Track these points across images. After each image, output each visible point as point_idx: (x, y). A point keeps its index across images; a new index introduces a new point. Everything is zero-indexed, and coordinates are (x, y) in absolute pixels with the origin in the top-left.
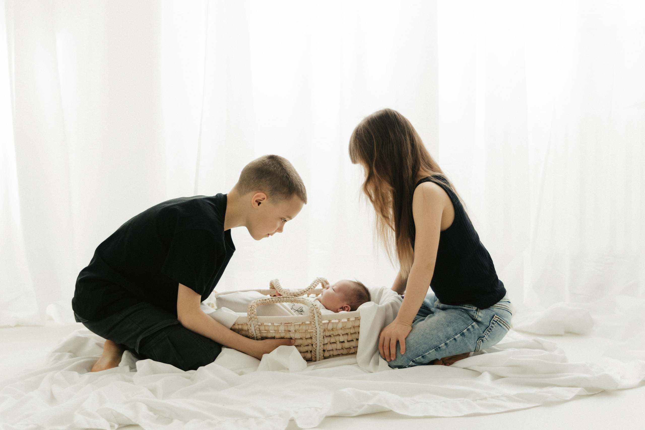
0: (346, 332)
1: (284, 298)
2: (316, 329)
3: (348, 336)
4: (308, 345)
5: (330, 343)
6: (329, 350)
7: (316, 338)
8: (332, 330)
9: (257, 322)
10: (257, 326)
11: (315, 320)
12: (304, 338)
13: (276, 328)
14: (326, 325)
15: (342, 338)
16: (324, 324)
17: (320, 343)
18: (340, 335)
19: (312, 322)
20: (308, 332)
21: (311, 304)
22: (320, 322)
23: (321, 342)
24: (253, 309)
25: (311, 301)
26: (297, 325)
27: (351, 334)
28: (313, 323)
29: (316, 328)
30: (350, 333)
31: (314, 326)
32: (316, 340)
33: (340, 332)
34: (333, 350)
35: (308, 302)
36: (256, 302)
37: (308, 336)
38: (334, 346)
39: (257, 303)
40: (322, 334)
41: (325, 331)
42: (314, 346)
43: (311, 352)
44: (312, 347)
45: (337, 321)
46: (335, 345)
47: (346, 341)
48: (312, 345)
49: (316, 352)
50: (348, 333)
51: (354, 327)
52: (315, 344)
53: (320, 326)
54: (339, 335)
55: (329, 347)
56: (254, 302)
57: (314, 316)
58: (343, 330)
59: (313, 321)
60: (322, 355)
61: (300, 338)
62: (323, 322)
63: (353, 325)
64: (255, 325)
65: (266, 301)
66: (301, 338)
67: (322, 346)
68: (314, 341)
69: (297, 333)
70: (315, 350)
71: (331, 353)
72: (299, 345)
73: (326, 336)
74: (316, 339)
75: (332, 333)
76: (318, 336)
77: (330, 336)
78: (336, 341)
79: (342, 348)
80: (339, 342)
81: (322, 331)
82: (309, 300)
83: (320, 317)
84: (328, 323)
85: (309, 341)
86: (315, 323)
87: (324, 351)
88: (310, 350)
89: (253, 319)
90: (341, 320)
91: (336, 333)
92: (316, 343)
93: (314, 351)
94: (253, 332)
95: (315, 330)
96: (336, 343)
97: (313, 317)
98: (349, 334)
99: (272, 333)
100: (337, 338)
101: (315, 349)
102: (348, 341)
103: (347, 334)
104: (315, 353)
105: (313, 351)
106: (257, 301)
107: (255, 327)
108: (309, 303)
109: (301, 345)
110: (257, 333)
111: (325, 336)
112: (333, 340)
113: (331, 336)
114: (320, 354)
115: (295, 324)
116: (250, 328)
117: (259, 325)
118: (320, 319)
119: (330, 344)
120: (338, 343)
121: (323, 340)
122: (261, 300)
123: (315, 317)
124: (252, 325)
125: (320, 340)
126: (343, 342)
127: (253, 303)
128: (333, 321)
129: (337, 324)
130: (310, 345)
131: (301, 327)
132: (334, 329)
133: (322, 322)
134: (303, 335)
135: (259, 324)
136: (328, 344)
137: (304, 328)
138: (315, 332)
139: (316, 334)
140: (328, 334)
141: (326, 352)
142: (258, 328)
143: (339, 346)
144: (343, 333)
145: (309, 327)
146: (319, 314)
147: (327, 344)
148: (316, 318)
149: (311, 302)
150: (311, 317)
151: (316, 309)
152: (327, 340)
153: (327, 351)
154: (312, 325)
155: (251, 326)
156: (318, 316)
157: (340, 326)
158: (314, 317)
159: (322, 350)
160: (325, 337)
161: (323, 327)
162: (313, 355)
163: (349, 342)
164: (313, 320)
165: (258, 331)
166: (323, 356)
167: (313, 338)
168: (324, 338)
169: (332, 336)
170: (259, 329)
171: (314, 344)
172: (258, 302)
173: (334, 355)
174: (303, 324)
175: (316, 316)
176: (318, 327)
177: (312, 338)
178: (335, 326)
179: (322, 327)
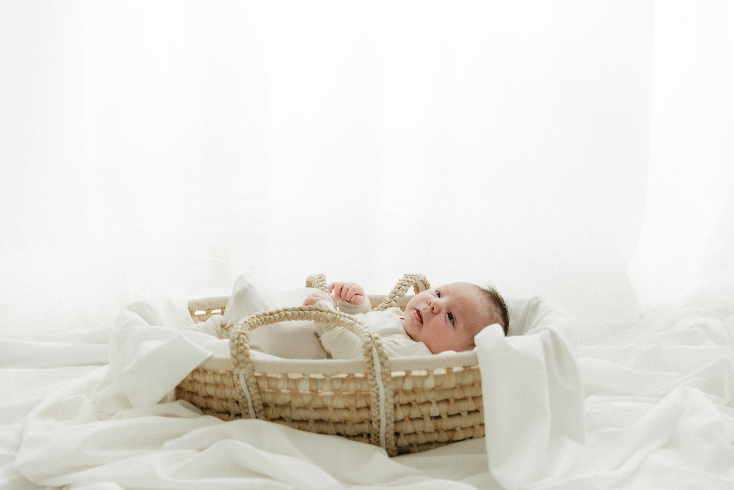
0: (444, 397)
1: (312, 312)
2: (378, 389)
3: (449, 404)
4: (362, 423)
5: (411, 419)
6: (409, 434)
7: (377, 409)
8: (414, 391)
9: (251, 370)
10: (252, 380)
11: (374, 371)
12: (352, 407)
13: (292, 386)
14: (400, 382)
15: (435, 411)
16: (396, 378)
17: (387, 418)
18: (431, 403)
19: (368, 375)
20: (362, 395)
21: (367, 336)
22: (385, 375)
23: (390, 418)
24: (242, 341)
25: (367, 327)
26: (338, 379)
27: (456, 400)
28: (370, 377)
29: (376, 387)
30: (454, 398)
31: (373, 383)
32: (377, 413)
33: (431, 396)
34: (417, 434)
35: (361, 329)
36: (249, 324)
37: (362, 403)
38: (418, 426)
39: (252, 323)
40: (391, 400)
41: (396, 393)
42: (375, 426)
43: (369, 435)
44: (370, 426)
45: (423, 373)
46: (421, 422)
47: (444, 416)
48: (371, 421)
49: (378, 437)
50: (448, 398)
51: (462, 387)
52: (376, 421)
53: (385, 383)
54: (428, 403)
55: (409, 427)
56: (245, 322)
57: (371, 362)
58: (437, 393)
59: (371, 374)
60: (393, 443)
61: (344, 407)
62: (394, 374)
63: (459, 381)
64: (246, 377)
65: (272, 317)
66: (347, 407)
67: (392, 426)
68: (373, 414)
70: (376, 433)
71: (413, 439)
72: (343, 422)
73: (402, 405)
74: (378, 411)
75: (412, 397)
76: (382, 404)
77: (409, 404)
78: (423, 416)
79: (436, 430)
80: (429, 416)
81: (391, 393)
82: (365, 325)
83: (387, 364)
84: (404, 378)
85: (364, 414)
86: (375, 377)
87: (397, 434)
88: (367, 431)
89: (242, 365)
90: (432, 371)
91: (422, 398)
92: (378, 418)
93: (375, 435)
94: (244, 390)
95: (376, 391)
96: (423, 419)
97: (370, 365)
98: (451, 400)
99: (285, 394)
100: (425, 409)
101: (377, 430)
102: (449, 416)
103: (447, 401)
104: (377, 439)
105: (373, 436)
106: (253, 318)
107: (248, 381)
108: (363, 333)
109: (347, 422)
110: (252, 393)
111: (399, 404)
112: (415, 413)
113: (411, 405)
114: (388, 441)
115: (333, 377)
116: (238, 382)
117: (256, 377)
119: (409, 421)
120: (427, 419)
121: (393, 412)
122: (261, 316)
123: (375, 364)
124: (241, 377)
125: (386, 413)
126: (439, 417)
127: (242, 325)
128: (415, 373)
129: (424, 378)
130: (366, 422)
131: (345, 385)
132: (416, 391)
133: (390, 375)
134: (351, 402)
135: (256, 374)
136: (405, 421)
137: (352, 387)
138: (376, 396)
139: (379, 400)
140: (404, 399)
141: (402, 437)
142: (254, 383)
143: (429, 426)
144: (438, 398)
145: (362, 386)
146: (383, 359)
147: (403, 420)
148: (378, 367)
149: (368, 329)
150: (366, 364)
152: (401, 414)
153: (405, 435)
154: (369, 382)
155: (238, 379)
156: (381, 363)
157: (430, 383)
158: (373, 365)
159: (392, 432)
160: (398, 406)
161: (393, 386)
163: (451, 418)
164: (370, 371)
165: (254, 389)
166: (396, 445)
167: (372, 409)
168: (395, 407)
169: (414, 404)
170: (257, 384)
171: (374, 420)
172: (254, 320)
173: (419, 442)
174: (351, 378)
175: (377, 361)
176: (380, 384)
177: (369, 409)
178: (419, 384)
179: (390, 386)
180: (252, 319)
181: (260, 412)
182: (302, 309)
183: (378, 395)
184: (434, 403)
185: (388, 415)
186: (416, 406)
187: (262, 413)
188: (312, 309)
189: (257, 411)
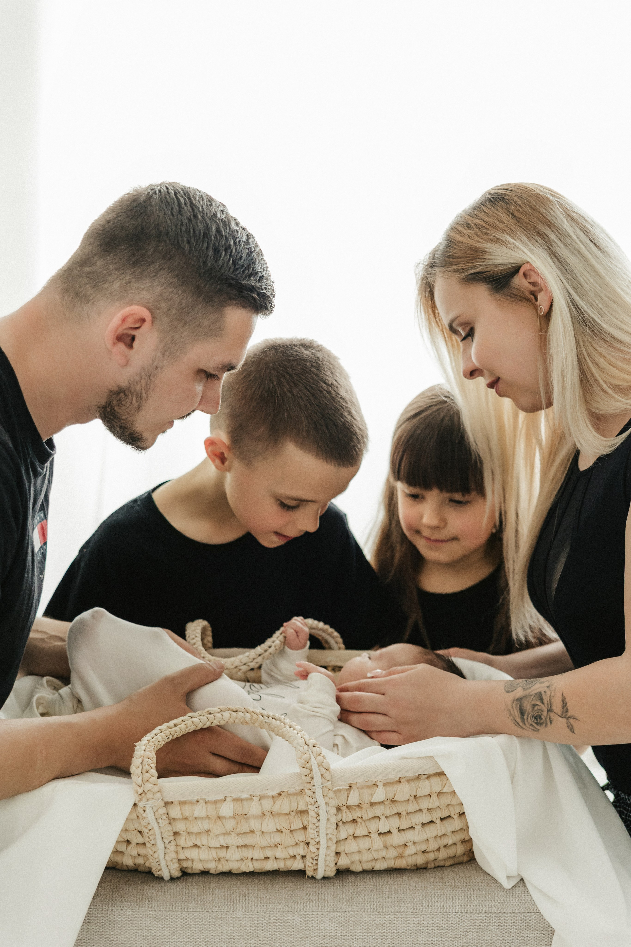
0: (395, 811)
2: (319, 807)
3: (400, 818)
4: (297, 845)
5: (355, 837)
6: (352, 853)
7: (317, 830)
8: (360, 806)
9: (160, 800)
11: (313, 785)
14: (344, 795)
15: (384, 826)
17: (327, 839)
18: (380, 818)
19: (306, 790)
20: (296, 814)
21: (303, 744)
22: (327, 789)
23: (331, 838)
27: (409, 813)
28: (309, 793)
29: (316, 805)
30: (407, 811)
31: (312, 801)
32: (316, 834)
33: (381, 810)
34: (361, 852)
37: (297, 824)
38: (364, 844)
40: (334, 820)
41: (339, 810)
42: (313, 848)
43: (303, 857)
44: (306, 848)
46: (367, 840)
47: (395, 831)
48: (308, 844)
49: (316, 860)
52: (315, 843)
53: (327, 799)
54: (377, 818)
55: (352, 846)
57: (311, 775)
58: (387, 807)
59: (309, 788)
62: (336, 787)
64: (155, 809)
65: (177, 728)
67: (333, 846)
68: (312, 836)
69: (267, 819)
73: (345, 823)
74: (318, 832)
75: (358, 813)
76: (323, 824)
77: (354, 821)
78: (370, 833)
79: (384, 847)
80: (377, 832)
81: (334, 811)
83: (327, 775)
84: (348, 791)
85: (300, 836)
86: (314, 793)
87: (338, 854)
88: (302, 853)
89: (149, 795)
91: (370, 813)
92: (317, 840)
93: (312, 857)
94: (151, 822)
95: (316, 810)
96: (370, 837)
97: (308, 779)
98: (404, 814)
99: (202, 822)
100: (373, 826)
101: (316, 854)
102: (401, 830)
103: (399, 814)
104: (314, 862)
105: (309, 857)
107: (156, 813)
108: (297, 738)
109: (278, 845)
111: (341, 822)
112: (361, 830)
113: (356, 822)
114: (327, 862)
118: (328, 781)
119: (353, 840)
120: (375, 836)
121: (335, 832)
122: (165, 730)
123: (314, 777)
124: (148, 810)
125: (327, 834)
126: (389, 833)
127: (145, 746)
129: (371, 790)
130: (302, 844)
132: (363, 805)
133: (332, 789)
134: (284, 824)
136: (348, 840)
137: (286, 805)
138: (316, 815)
139: (319, 820)
140: (347, 816)
141: (343, 857)
143: (377, 843)
144: (389, 812)
145: (298, 803)
146: (323, 771)
147: (346, 839)
148: (318, 781)
150: (304, 778)
151: (315, 755)
152: (344, 832)
153: (347, 854)
154: (307, 798)
155: (145, 811)
156: (322, 775)
157: (380, 794)
158: (312, 778)
159: (333, 852)
160: (340, 824)
161: (335, 802)
162: (309, 866)
163: (403, 833)
164: (309, 786)
165: (164, 819)
166: (336, 865)
167: (310, 830)
168: (338, 825)
169: (359, 820)
171: (313, 842)
173: (363, 860)
175: (316, 773)
176: (321, 802)
177: (307, 829)
178: (366, 796)
179: (332, 802)
180: (156, 735)
181: (170, 842)
182: (212, 712)
183: (318, 815)
184: (383, 818)
185: (330, 836)
186: (363, 823)
187: (173, 843)
188: (222, 709)
189: (167, 842)
